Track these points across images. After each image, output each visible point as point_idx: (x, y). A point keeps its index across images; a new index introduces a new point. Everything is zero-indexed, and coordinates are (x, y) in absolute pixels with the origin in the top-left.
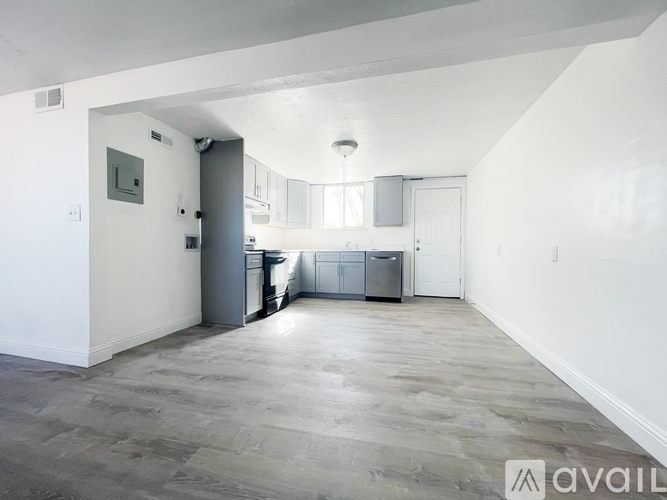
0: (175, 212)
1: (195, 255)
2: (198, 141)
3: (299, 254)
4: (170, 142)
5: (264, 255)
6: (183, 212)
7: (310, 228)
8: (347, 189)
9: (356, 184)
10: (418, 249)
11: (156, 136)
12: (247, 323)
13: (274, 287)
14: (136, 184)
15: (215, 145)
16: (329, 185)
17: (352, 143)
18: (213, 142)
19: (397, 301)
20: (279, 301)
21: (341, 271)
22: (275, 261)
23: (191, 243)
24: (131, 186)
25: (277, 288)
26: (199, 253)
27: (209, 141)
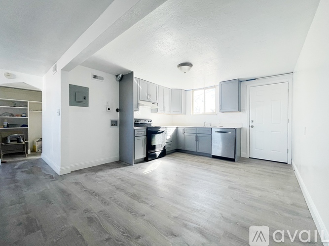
0: (105, 109)
1: (116, 129)
2: (117, 76)
3: (175, 128)
4: (102, 79)
5: (147, 129)
6: (109, 109)
7: (185, 114)
8: (206, 90)
9: (211, 87)
10: (252, 127)
11: (95, 77)
12: (135, 163)
13: (155, 146)
14: (85, 98)
15: (124, 77)
16: (196, 90)
17: (190, 65)
18: (123, 76)
19: (233, 160)
20: (158, 153)
21: (197, 139)
22: (156, 133)
23: (114, 123)
24: (82, 99)
25: (156, 146)
26: (119, 128)
27: (120, 76)
